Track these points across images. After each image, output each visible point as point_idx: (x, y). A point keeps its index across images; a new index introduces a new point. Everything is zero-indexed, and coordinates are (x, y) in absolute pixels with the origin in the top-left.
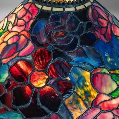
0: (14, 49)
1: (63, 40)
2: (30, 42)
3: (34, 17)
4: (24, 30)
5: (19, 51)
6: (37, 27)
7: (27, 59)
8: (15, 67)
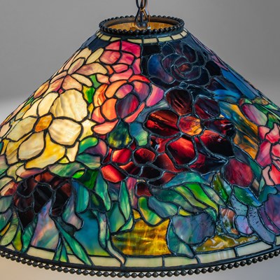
0: (134, 100)
1: (191, 74)
2: (153, 86)
3: (137, 56)
4: (133, 74)
5: (145, 101)
6: (151, 65)
7: (162, 106)
8: (151, 122)
